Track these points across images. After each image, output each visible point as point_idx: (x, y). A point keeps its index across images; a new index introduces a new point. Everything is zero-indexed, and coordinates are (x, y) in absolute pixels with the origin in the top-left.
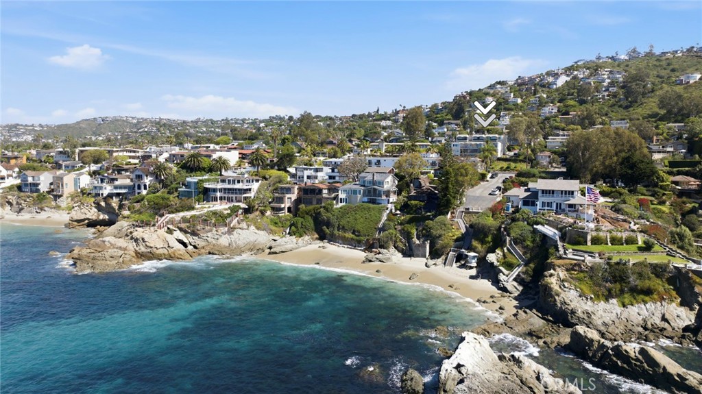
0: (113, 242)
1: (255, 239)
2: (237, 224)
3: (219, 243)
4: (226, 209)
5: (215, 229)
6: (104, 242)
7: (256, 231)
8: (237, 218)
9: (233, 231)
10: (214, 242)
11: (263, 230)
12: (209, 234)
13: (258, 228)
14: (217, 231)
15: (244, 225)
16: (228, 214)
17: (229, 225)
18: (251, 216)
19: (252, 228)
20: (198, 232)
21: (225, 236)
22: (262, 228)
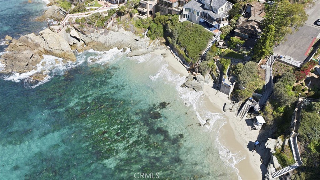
0: (33, 39)
1: (122, 38)
2: (111, 26)
3: (98, 41)
4: (105, 13)
5: (96, 30)
6: (28, 38)
7: (125, 32)
8: (112, 22)
9: (108, 32)
10: (96, 40)
11: (129, 31)
12: (92, 34)
13: (126, 29)
14: (97, 32)
15: (116, 27)
16: (106, 17)
17: (105, 27)
18: (123, 18)
19: (122, 29)
20: (85, 33)
21: (102, 36)
22: (129, 29)
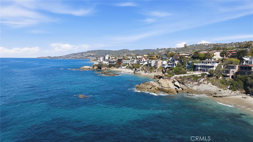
0: (152, 83)
1: (210, 89)
2: (203, 81)
3: (192, 89)
4: (199, 74)
5: (192, 82)
6: (149, 83)
7: (212, 85)
8: (203, 79)
9: (200, 84)
10: (191, 88)
11: (215, 85)
12: (189, 84)
13: (213, 85)
14: (192, 83)
15: (206, 82)
16: (200, 76)
17: (199, 81)
18: (211, 78)
19: (210, 84)
20: (184, 83)
21: (196, 86)
22: (215, 84)
